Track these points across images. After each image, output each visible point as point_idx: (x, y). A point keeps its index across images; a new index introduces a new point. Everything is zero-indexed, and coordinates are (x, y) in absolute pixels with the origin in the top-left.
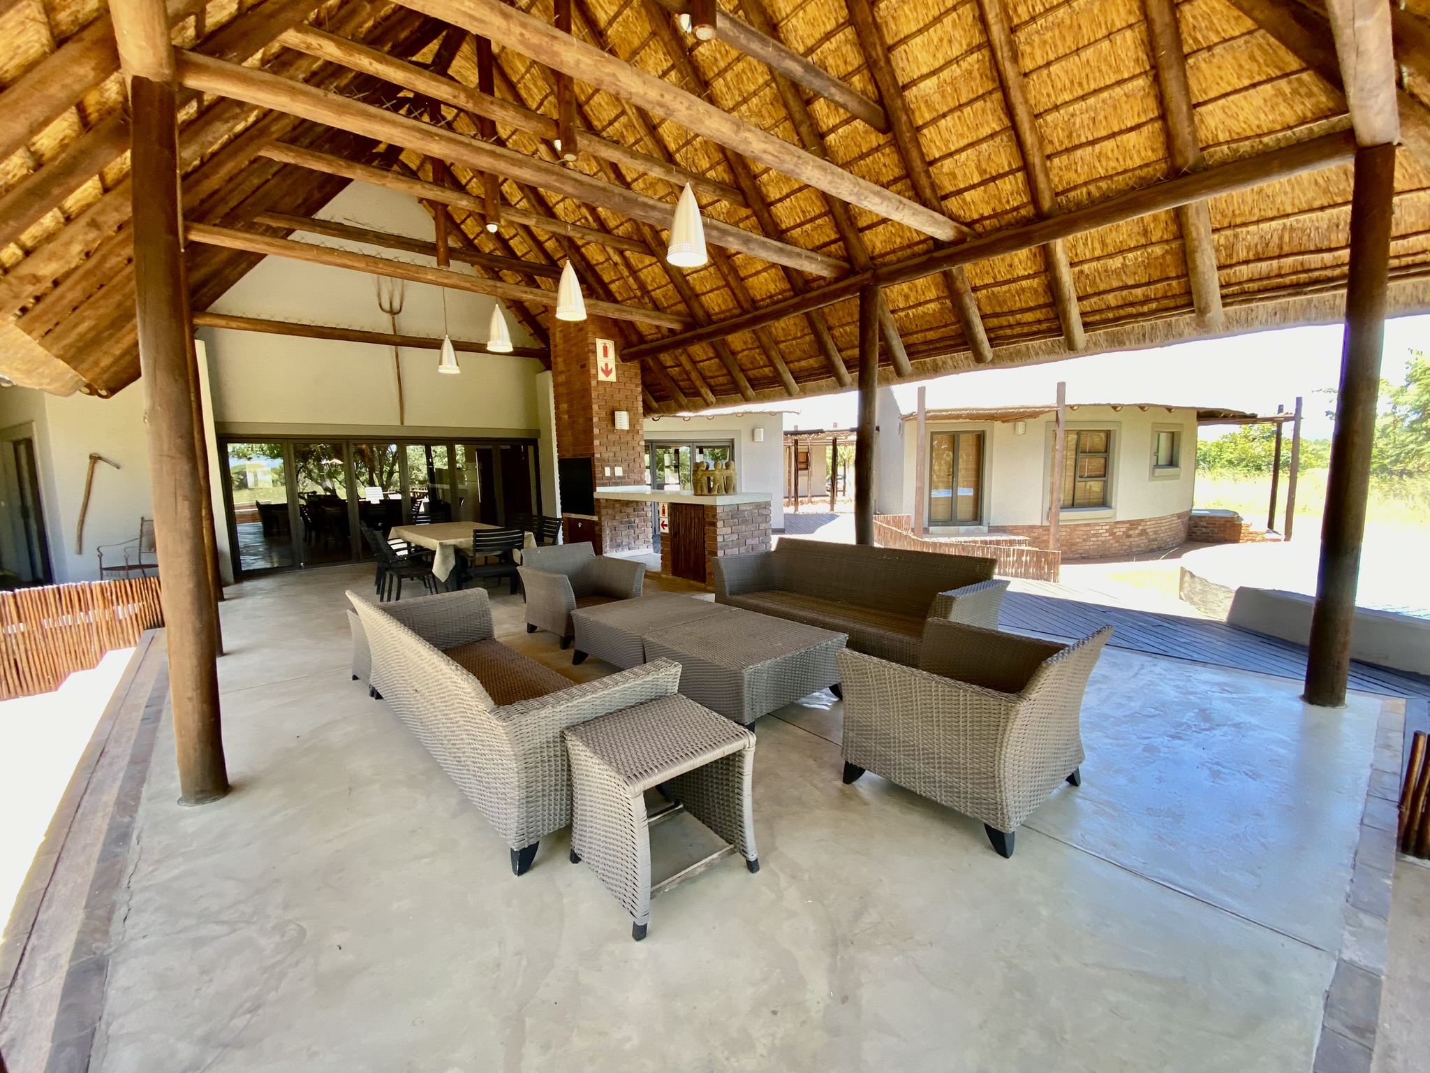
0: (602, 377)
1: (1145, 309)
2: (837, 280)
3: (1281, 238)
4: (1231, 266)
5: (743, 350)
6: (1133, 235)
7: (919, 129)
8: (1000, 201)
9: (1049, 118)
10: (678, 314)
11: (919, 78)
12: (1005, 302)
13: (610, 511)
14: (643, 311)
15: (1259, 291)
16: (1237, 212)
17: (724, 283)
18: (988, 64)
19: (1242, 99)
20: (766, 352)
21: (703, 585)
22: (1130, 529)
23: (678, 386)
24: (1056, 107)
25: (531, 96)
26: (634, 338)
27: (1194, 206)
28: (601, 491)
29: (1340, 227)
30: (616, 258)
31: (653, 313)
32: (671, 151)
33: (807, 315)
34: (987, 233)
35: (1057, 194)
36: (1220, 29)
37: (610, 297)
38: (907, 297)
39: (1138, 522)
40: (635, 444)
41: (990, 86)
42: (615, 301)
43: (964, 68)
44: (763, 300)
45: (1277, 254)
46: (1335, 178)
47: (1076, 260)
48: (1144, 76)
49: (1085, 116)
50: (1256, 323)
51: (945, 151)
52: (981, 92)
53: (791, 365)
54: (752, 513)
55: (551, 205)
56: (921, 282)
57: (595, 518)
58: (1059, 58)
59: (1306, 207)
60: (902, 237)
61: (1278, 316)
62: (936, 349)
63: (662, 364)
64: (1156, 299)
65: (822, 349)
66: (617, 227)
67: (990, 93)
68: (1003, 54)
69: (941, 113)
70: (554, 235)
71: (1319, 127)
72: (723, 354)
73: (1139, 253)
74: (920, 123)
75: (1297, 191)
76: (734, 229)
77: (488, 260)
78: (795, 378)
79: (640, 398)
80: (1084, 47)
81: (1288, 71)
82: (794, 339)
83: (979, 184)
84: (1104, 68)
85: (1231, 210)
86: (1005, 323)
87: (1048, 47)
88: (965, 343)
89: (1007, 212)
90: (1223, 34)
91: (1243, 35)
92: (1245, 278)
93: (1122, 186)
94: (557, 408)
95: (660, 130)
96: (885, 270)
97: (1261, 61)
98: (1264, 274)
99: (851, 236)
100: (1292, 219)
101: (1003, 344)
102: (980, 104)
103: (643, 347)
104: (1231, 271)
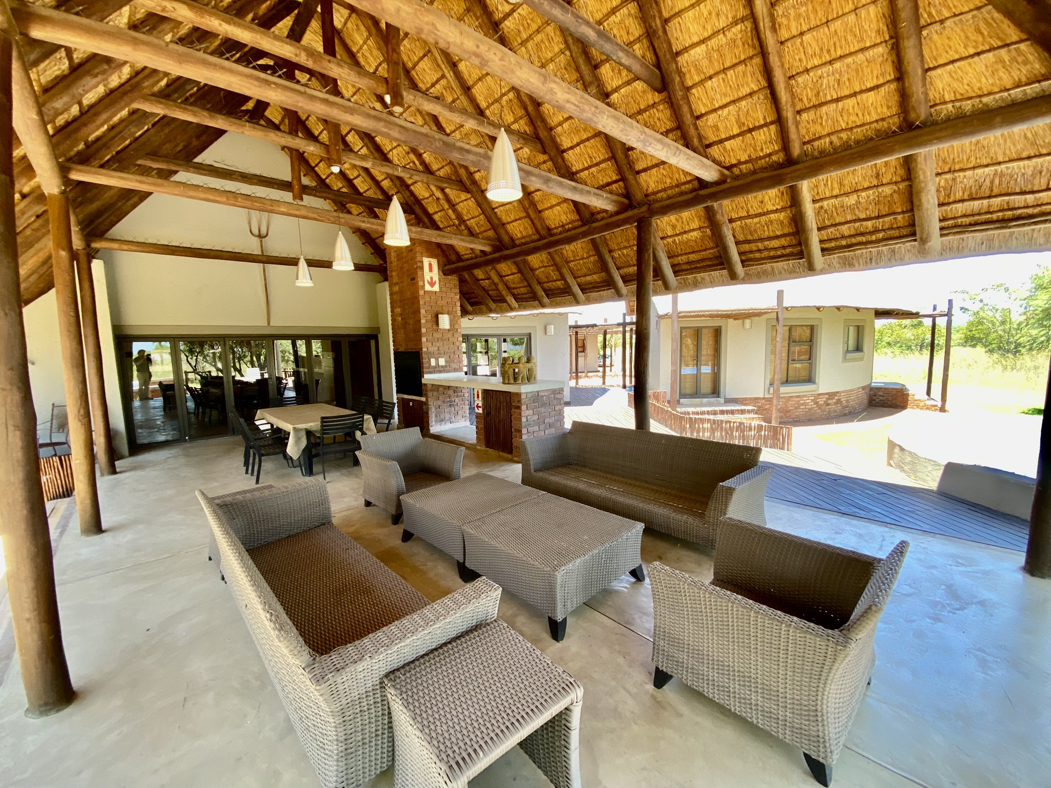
0: (428, 287)
1: (874, 238)
2: (617, 213)
3: (992, 182)
4: (948, 204)
5: (540, 268)
6: (867, 178)
7: (688, 89)
8: (755, 150)
9: (800, 80)
10: (488, 238)
11: (690, 46)
12: (755, 231)
13: (435, 394)
14: (459, 236)
15: (971, 225)
16: (956, 160)
17: (525, 215)
18: (749, 34)
19: (967, 65)
20: (559, 269)
21: (510, 456)
22: (828, 399)
23: (489, 295)
24: (807, 71)
25: (368, 63)
26: (453, 257)
27: (923, 154)
28: (428, 378)
29: (1043, 174)
30: (439, 194)
31: (468, 239)
32: (482, 108)
33: (593, 241)
34: (743, 175)
35: (804, 143)
36: (951, 6)
37: (434, 226)
38: (674, 227)
39: (835, 394)
40: (455, 340)
41: (751, 52)
42: (438, 228)
43: (729, 37)
44: (556, 228)
45: (988, 195)
46: (1042, 132)
47: (817, 198)
48: (884, 44)
49: (831, 78)
50: (966, 252)
51: (710, 107)
52: (742, 58)
53: (579, 280)
54: (549, 398)
55: (386, 152)
56: (686, 214)
57: (423, 399)
58: (811, 29)
59: (1015, 156)
60: (672, 179)
61: (984, 245)
62: (696, 268)
63: (475, 277)
64: (883, 230)
65: (604, 267)
66: (439, 170)
67: (751, 58)
68: (764, 24)
69: (708, 75)
70: (389, 176)
71: (1032, 90)
72: (524, 270)
73: (871, 192)
74: (690, 84)
75: (1009, 143)
76: (536, 171)
77: (335, 195)
78: (581, 290)
79: (458, 304)
80: (833, 19)
81: (1008, 42)
82: (581, 259)
83: (738, 135)
84: (849, 38)
85: (952, 157)
86: (754, 248)
87: (802, 20)
88: (722, 264)
89: (760, 158)
90: (954, 10)
91: (971, 10)
92: (960, 214)
93: (860, 137)
94: (392, 311)
95: (473, 90)
96: (657, 205)
97: (986, 33)
98: (976, 211)
99: (630, 177)
100: (1003, 166)
101: (753, 265)
102: (741, 68)
103: (461, 264)
104: (948, 208)
